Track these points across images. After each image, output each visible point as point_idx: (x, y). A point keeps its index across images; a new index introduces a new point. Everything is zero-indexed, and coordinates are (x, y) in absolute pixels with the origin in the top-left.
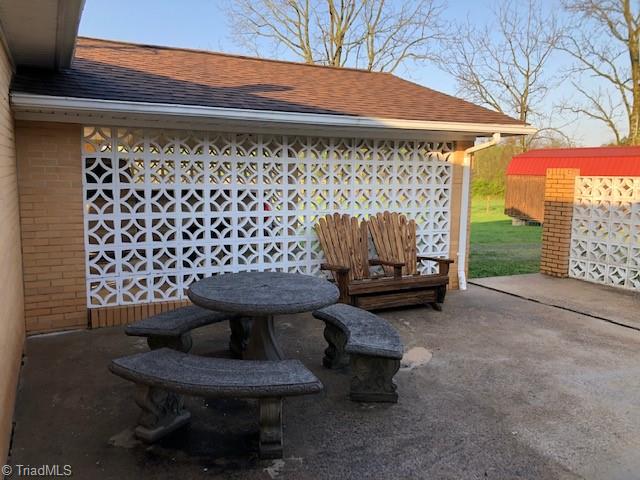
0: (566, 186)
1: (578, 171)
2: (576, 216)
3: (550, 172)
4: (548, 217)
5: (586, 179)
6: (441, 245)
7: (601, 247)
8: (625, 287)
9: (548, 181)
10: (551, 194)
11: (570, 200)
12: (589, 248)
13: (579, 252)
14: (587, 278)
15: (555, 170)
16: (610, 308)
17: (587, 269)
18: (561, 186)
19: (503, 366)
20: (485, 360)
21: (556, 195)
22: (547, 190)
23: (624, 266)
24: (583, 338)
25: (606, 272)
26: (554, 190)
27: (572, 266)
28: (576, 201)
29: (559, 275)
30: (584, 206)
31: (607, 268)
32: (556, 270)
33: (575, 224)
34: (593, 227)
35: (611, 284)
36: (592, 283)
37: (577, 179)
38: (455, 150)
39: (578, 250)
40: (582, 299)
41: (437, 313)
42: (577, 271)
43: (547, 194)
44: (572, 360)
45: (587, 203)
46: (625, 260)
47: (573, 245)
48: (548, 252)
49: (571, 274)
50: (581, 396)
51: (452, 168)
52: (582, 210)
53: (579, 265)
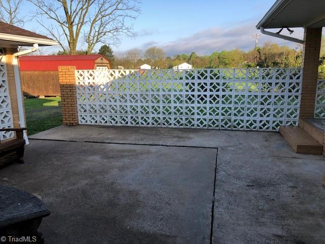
0: (71, 76)
1: (75, 67)
2: (78, 91)
3: (60, 68)
4: (63, 93)
5: (80, 71)
6: (7, 119)
7: (94, 107)
8: (108, 124)
9: (60, 73)
10: (63, 80)
11: (74, 83)
12: (88, 108)
13: (83, 110)
14: (89, 123)
15: (63, 67)
16: (110, 136)
17: (88, 119)
18: (68, 76)
19: (88, 187)
20: (76, 187)
21: (66, 81)
22: (60, 78)
23: (106, 114)
24: (111, 156)
25: (98, 119)
26: (65, 78)
27: (80, 118)
28: (77, 83)
29: (74, 124)
30: (82, 86)
31: (98, 117)
32: (72, 122)
33: (78, 96)
34: (88, 96)
35: (101, 124)
36: (91, 125)
37: (76, 71)
38: (5, 54)
39: (82, 109)
40: (94, 135)
41: (22, 165)
42: (83, 120)
43: (61, 81)
44: (117, 170)
45: (83, 84)
46: (106, 111)
47: (79, 107)
48: (66, 112)
49: (80, 123)
50: (137, 189)
51: (5, 66)
52: (81, 88)
53: (84, 117)
